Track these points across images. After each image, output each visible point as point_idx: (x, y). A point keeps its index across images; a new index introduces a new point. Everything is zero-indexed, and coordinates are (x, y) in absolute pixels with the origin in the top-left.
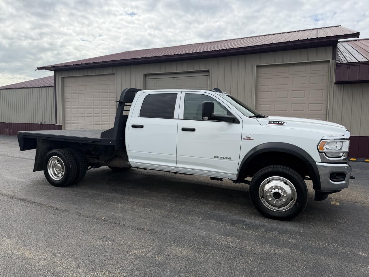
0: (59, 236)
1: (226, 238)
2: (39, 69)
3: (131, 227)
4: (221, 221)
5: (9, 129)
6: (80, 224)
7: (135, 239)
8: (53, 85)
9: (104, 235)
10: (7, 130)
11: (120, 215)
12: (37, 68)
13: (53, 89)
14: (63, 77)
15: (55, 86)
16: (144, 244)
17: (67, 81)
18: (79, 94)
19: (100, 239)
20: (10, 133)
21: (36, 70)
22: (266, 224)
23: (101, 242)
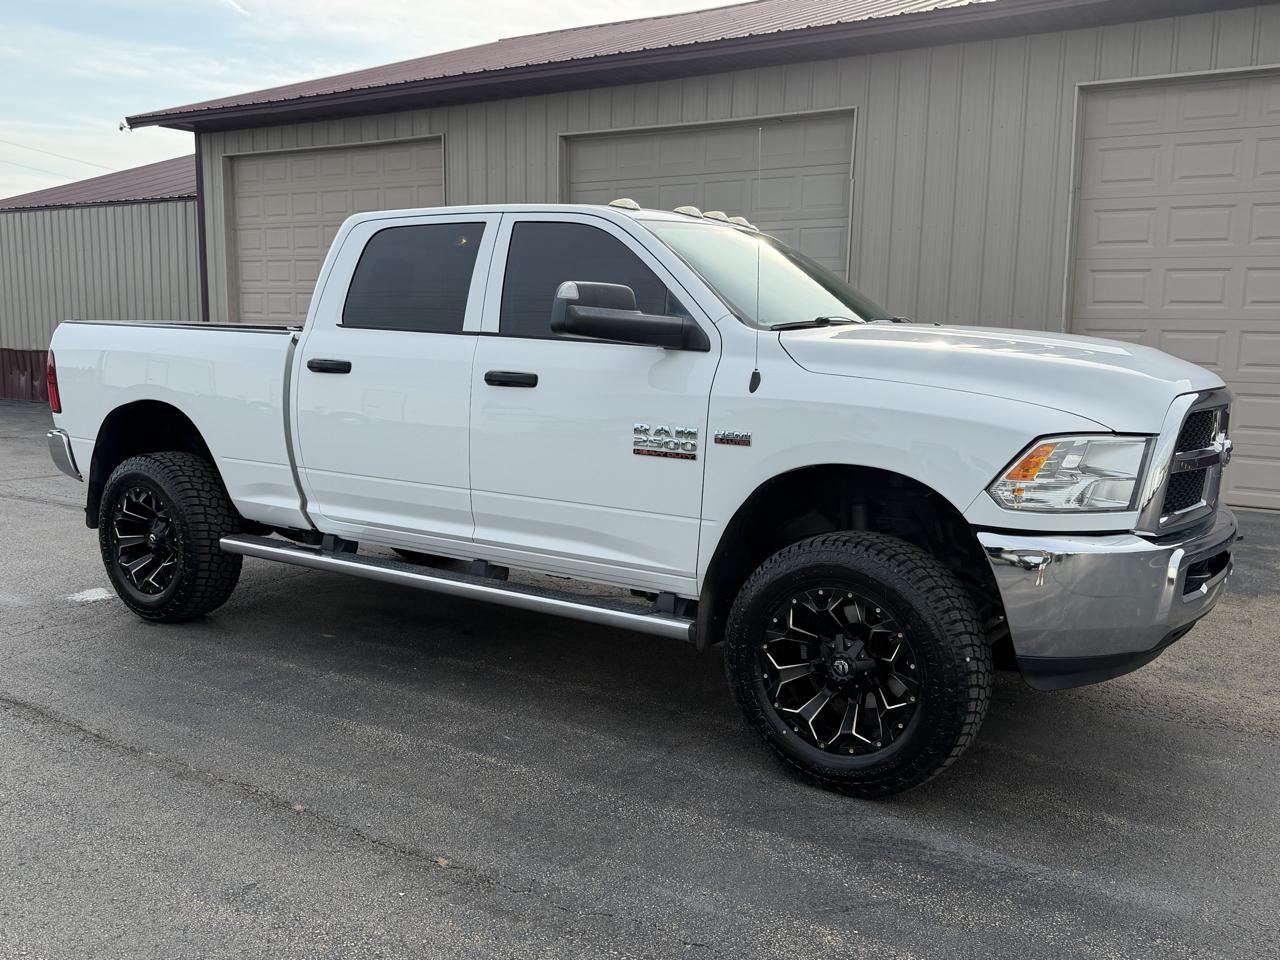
0: (56, 870)
1: (814, 930)
2: (135, 122)
3: (380, 846)
4: (811, 839)
5: (29, 377)
6: (165, 816)
7: (382, 905)
8: (192, 189)
9: (249, 880)
10: (23, 379)
11: (353, 782)
12: (128, 119)
13: (192, 206)
14: (231, 158)
15: (199, 198)
16: (410, 938)
17: (247, 172)
18: (297, 230)
19: (228, 898)
20: (32, 394)
21: (121, 129)
22: (1030, 868)
23: (225, 912)
